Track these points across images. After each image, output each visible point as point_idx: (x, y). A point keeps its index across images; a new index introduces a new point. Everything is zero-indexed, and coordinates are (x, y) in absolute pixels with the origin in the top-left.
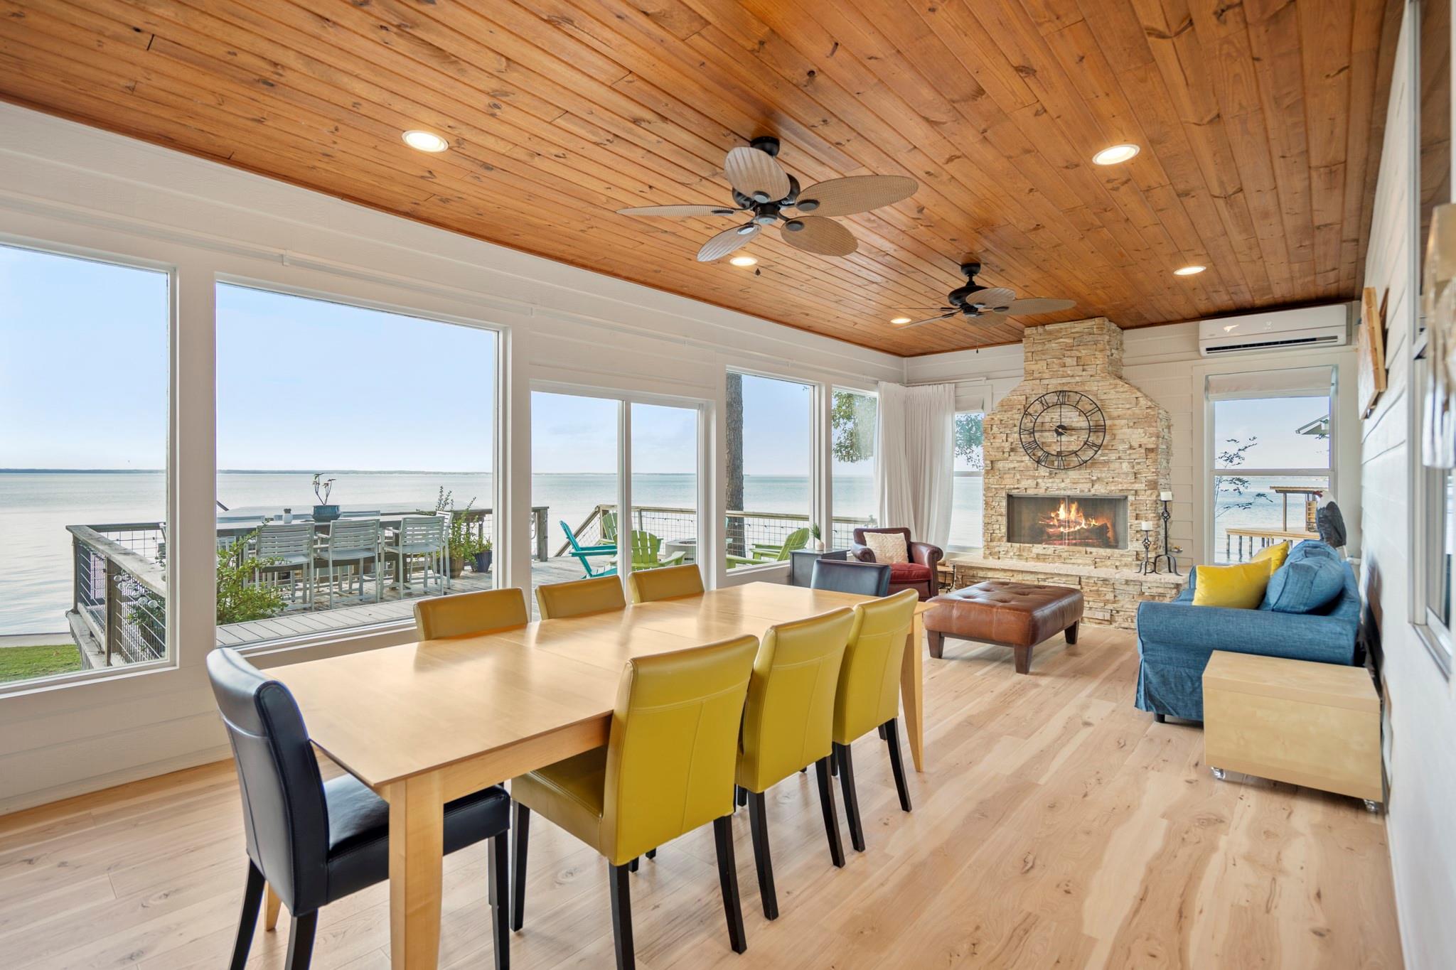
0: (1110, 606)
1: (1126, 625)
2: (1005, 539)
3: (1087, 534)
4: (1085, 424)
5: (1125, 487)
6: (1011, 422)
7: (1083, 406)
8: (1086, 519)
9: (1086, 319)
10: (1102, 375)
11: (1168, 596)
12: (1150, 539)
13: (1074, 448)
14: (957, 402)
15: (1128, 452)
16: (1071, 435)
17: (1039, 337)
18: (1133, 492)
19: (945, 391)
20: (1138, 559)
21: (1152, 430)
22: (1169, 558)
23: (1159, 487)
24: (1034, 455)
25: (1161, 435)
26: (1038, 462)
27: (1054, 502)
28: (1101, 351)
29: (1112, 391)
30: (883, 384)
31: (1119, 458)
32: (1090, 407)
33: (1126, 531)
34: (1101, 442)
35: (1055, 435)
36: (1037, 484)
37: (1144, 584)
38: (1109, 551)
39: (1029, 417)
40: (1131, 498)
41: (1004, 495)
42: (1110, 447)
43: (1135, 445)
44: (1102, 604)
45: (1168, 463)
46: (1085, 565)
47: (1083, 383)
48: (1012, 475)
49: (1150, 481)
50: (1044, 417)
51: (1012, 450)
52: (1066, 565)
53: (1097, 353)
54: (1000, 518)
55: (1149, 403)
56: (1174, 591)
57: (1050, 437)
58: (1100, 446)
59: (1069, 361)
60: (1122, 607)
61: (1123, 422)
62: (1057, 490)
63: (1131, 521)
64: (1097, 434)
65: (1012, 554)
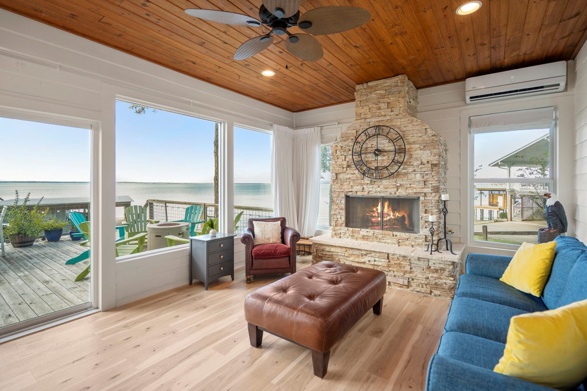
0: (407, 275)
1: (418, 289)
2: (344, 225)
3: (394, 222)
4: (392, 148)
5: (418, 191)
6: (348, 148)
7: (391, 136)
8: (393, 212)
9: (393, 77)
10: (404, 114)
11: (447, 270)
12: (434, 227)
13: (386, 164)
14: (322, 138)
15: (420, 167)
16: (384, 156)
17: (364, 91)
18: (423, 194)
19: (315, 131)
20: (426, 241)
21: (436, 151)
22: (447, 241)
23: (440, 191)
24: (361, 169)
25: (442, 154)
26: (364, 174)
27: (373, 201)
28: (403, 97)
29: (410, 125)
30: (276, 126)
31: (414, 171)
32: (395, 136)
33: (418, 221)
34: (402, 160)
35: (374, 156)
36: (363, 189)
37: (430, 261)
38: (407, 234)
39: (358, 144)
40: (422, 198)
41: (343, 196)
42: (408, 164)
43: (425, 161)
44: (402, 274)
45: (445, 174)
46: (392, 244)
47: (391, 120)
48: (348, 183)
49: (434, 187)
50: (367, 144)
51: (348, 166)
52: (380, 243)
53: (400, 99)
54: (341, 211)
55: (434, 133)
56: (451, 267)
57: (371, 157)
58: (402, 163)
59: (382, 105)
60: (416, 276)
61: (417, 146)
62: (375, 192)
63: (422, 214)
64: (400, 155)
65: (348, 235)
